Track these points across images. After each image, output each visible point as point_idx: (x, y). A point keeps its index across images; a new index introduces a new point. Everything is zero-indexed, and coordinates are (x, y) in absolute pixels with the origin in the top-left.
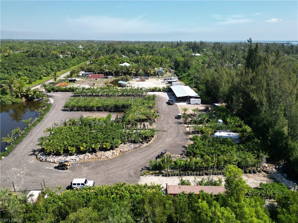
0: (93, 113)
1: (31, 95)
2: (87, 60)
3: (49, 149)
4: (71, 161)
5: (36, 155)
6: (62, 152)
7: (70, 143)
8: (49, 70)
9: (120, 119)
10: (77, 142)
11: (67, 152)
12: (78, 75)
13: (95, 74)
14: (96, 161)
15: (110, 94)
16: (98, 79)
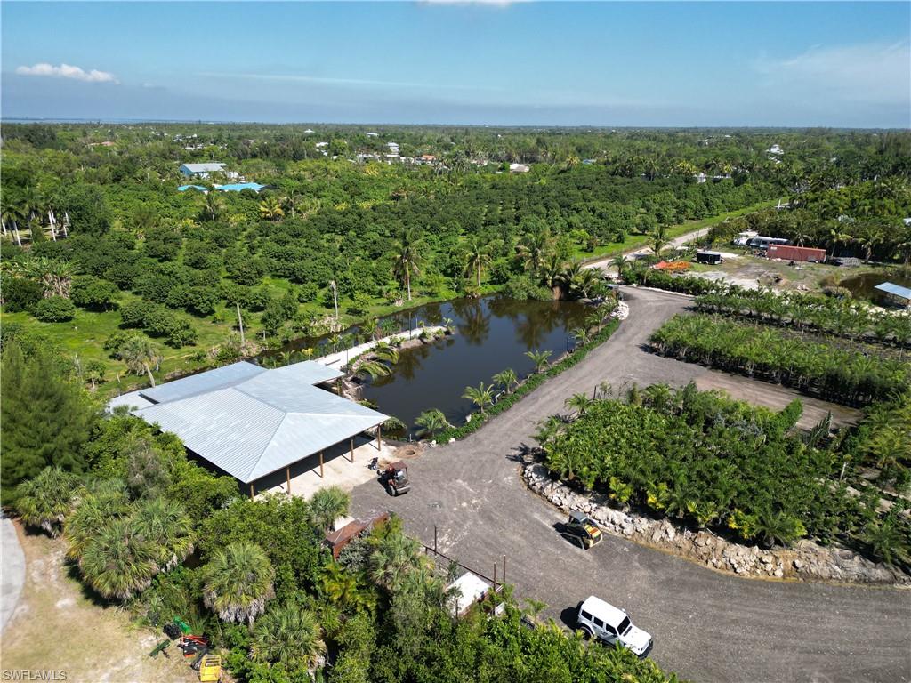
0: (738, 382)
1: (577, 284)
2: (781, 194)
3: (558, 462)
4: (608, 524)
5: (525, 465)
6: (590, 486)
7: (622, 465)
8: (651, 219)
9: (835, 431)
10: (642, 472)
11: (602, 493)
12: (732, 243)
13: (795, 245)
14: (686, 563)
15: (829, 324)
16: (798, 262)
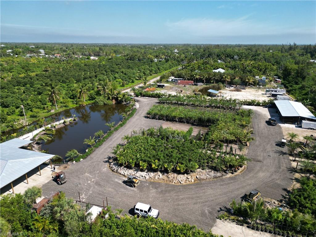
0: (174, 124)
1: (120, 98)
2: (179, 64)
3: (122, 160)
4: (141, 177)
5: (110, 163)
6: (133, 166)
7: (143, 156)
8: (142, 74)
9: (202, 135)
10: (150, 157)
11: (138, 167)
12: (167, 81)
13: (185, 80)
14: (166, 184)
15: (197, 103)
16: (186, 85)
